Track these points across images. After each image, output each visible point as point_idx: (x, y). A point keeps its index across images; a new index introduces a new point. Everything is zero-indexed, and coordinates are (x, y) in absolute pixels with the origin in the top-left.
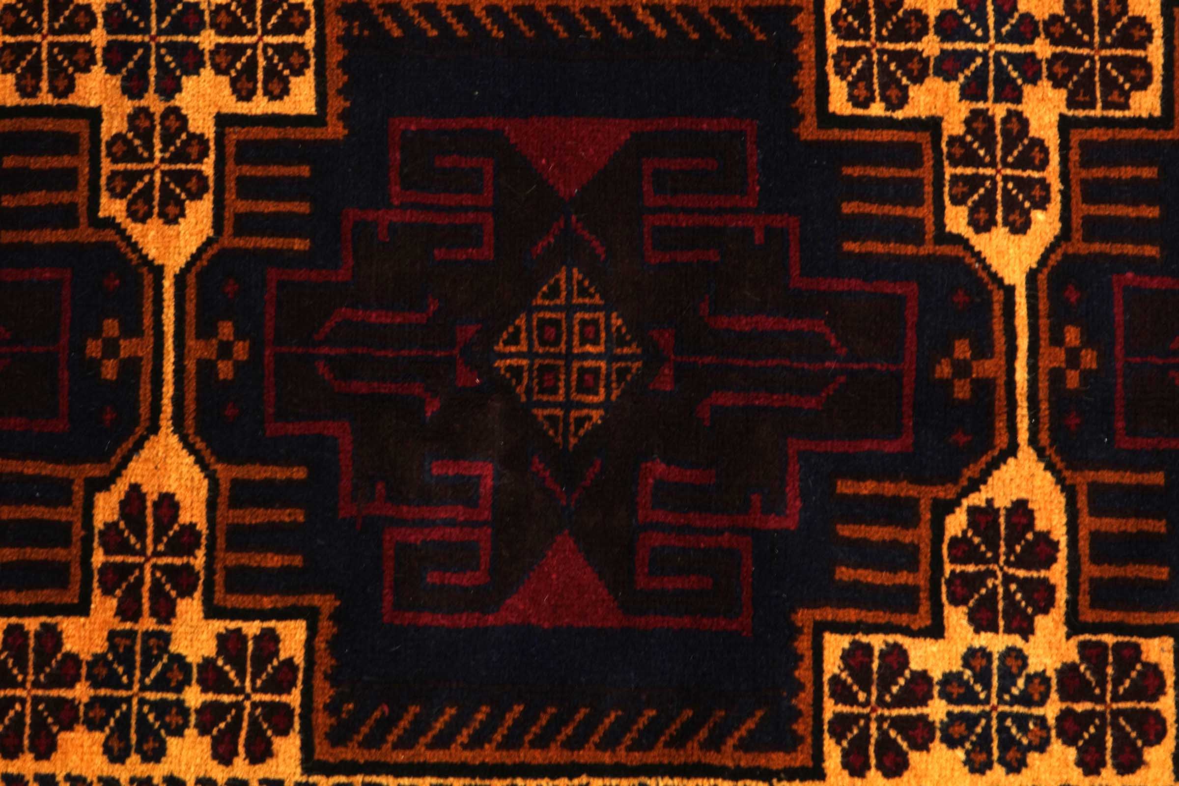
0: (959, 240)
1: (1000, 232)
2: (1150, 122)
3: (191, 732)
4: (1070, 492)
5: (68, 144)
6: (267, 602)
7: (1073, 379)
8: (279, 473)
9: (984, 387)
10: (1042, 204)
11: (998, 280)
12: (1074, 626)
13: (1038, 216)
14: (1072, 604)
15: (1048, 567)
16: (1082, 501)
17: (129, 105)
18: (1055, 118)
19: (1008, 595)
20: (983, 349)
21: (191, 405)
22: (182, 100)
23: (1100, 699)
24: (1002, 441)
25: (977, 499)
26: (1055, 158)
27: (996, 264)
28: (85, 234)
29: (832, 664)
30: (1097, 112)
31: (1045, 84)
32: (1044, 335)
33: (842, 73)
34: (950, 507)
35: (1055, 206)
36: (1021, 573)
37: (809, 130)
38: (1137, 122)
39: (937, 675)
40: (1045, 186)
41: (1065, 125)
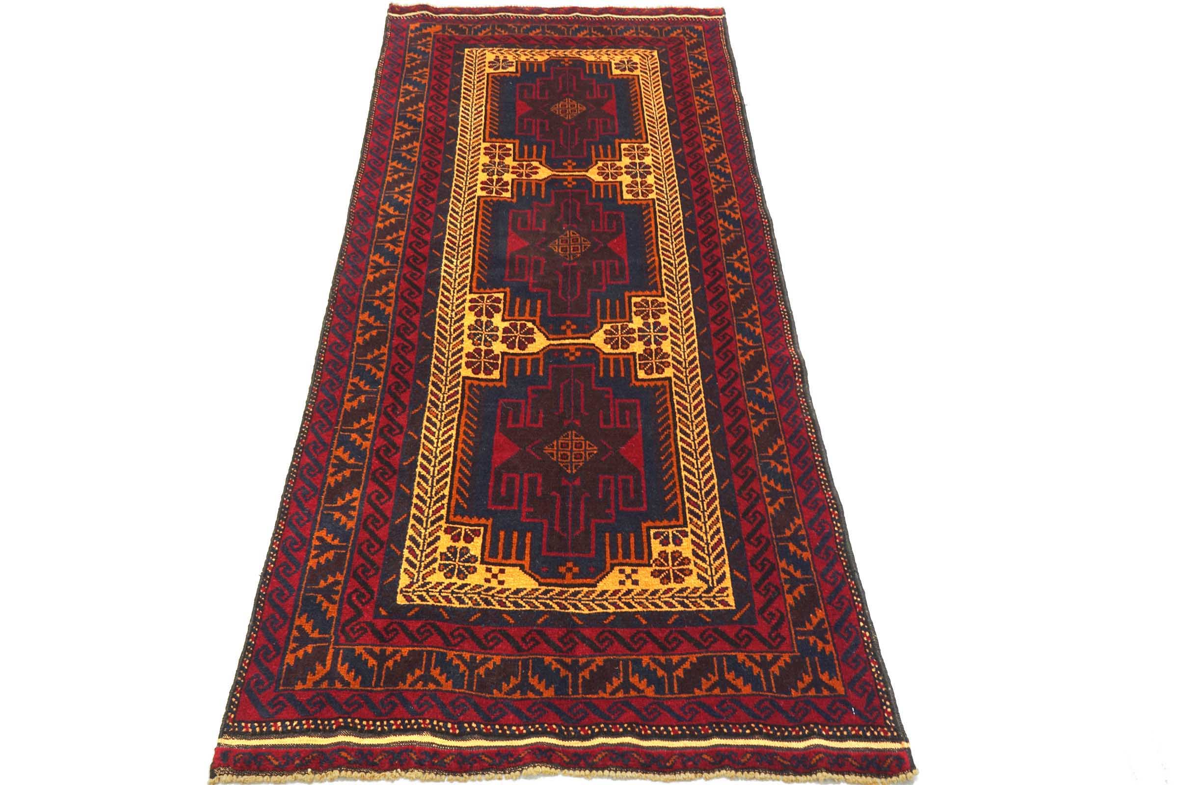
0: (602, 327)
1: (604, 336)
2: (636, 375)
3: (488, 177)
4: (538, 353)
5: (614, 155)
6: (515, 190)
7: (567, 355)
8: (543, 192)
9: (564, 332)
10: (612, 348)
11: (592, 335)
12: (504, 354)
13: (609, 346)
14: (509, 354)
15: (519, 348)
16: (534, 356)
17: (623, 166)
18: (635, 351)
19: (512, 337)
20: (574, 331)
21: (557, 177)
22: (625, 175)
23: (485, 358)
24: (550, 336)
25: (536, 330)
26: (625, 351)
27: (596, 335)
28: (594, 159)
29: (496, 295)
30: (638, 362)
31: (644, 347)
32: (578, 346)
33: (642, 300)
34: (534, 323)
35: (612, 351)
36: (517, 340)
37: (627, 294)
38: (636, 372)
39: (492, 320)
40: (617, 348)
41: (634, 354)
